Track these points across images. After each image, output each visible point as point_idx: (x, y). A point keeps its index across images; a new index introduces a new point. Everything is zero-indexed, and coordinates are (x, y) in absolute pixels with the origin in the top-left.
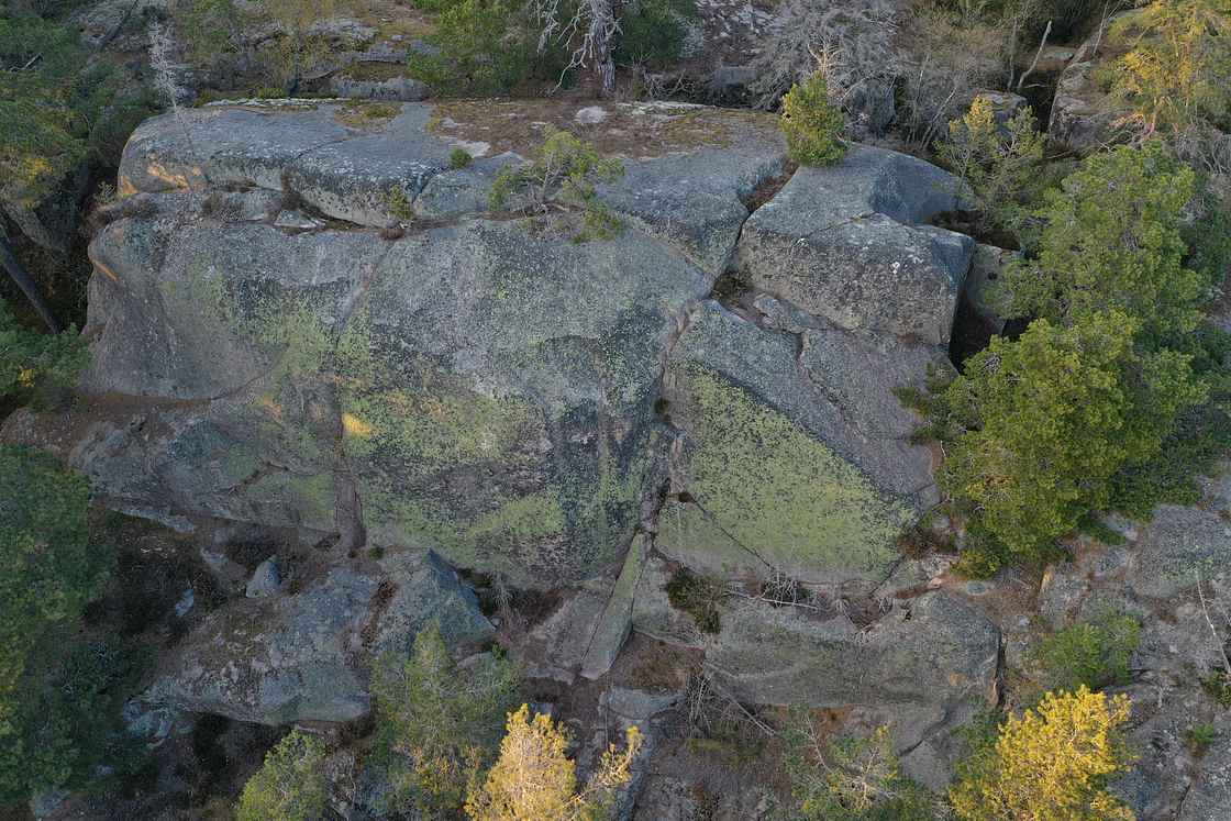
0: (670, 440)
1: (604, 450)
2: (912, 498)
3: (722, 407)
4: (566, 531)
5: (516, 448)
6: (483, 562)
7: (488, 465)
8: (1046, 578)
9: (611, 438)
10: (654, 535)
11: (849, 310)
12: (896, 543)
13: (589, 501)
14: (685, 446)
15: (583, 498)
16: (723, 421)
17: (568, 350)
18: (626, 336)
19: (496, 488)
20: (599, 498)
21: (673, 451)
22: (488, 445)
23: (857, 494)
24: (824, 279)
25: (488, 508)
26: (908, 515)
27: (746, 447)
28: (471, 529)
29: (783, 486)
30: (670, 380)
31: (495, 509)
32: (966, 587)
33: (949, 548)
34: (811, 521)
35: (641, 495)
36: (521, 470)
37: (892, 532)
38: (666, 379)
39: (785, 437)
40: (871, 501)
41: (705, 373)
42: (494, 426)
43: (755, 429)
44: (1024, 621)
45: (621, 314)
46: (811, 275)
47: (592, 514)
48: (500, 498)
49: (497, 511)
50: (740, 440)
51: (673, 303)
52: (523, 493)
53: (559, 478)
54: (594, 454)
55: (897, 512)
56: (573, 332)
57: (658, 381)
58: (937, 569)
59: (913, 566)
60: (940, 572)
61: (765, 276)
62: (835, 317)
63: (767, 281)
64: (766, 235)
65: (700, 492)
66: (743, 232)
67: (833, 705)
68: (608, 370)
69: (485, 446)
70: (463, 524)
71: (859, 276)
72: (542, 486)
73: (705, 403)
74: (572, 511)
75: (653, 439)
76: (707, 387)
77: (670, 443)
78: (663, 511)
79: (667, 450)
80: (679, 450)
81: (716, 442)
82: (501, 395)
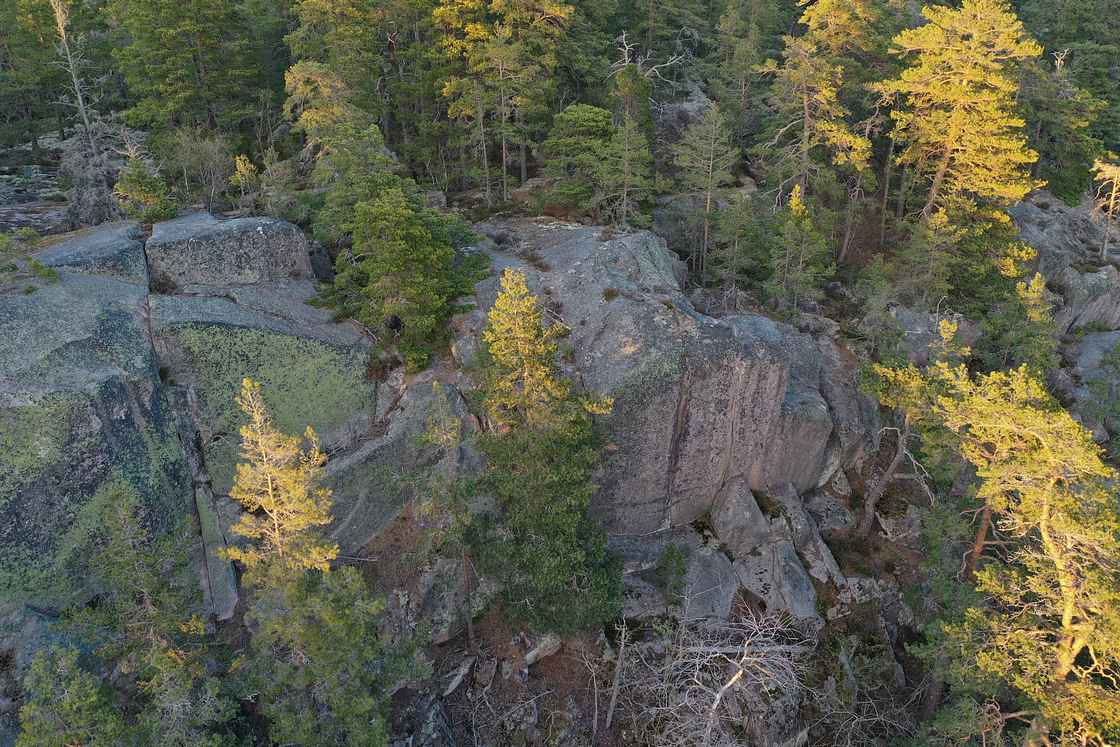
0: (184, 394)
1: (140, 421)
2: (358, 347)
3: (210, 346)
4: (143, 501)
5: (73, 439)
6: (80, 590)
7: (53, 470)
8: (453, 350)
9: (142, 406)
10: (209, 483)
11: (247, 271)
12: (368, 377)
13: (149, 472)
14: (197, 394)
15: (143, 471)
16: (214, 356)
17: (72, 353)
18: (113, 329)
19: (66, 499)
20: (155, 465)
21: (190, 403)
22: (45, 450)
23: (327, 357)
24: (220, 258)
25: (65, 526)
26: (362, 357)
27: (240, 368)
28: (57, 560)
29: (279, 381)
30: (161, 348)
31: (71, 523)
32: (419, 378)
33: (396, 363)
34: (311, 395)
35: (184, 452)
36: (83, 461)
37: (361, 372)
38: (157, 349)
39: (262, 343)
40: (338, 357)
41: (185, 327)
42: (44, 429)
43: (239, 350)
44: (460, 374)
45: (97, 318)
46: (211, 259)
47: (156, 480)
48: (73, 507)
49: (75, 524)
50: (233, 365)
51: (131, 303)
52: (91, 489)
53: (117, 458)
54: (134, 427)
55: (355, 357)
56: (68, 341)
57: (153, 352)
58: (398, 379)
59: (384, 387)
60: (401, 381)
61: (180, 274)
62: (241, 279)
63: (183, 278)
64: (165, 247)
65: (226, 424)
66: (148, 252)
67: (399, 513)
68: (112, 355)
69: (42, 454)
70: (48, 559)
71: (241, 246)
72: (106, 471)
73: (196, 349)
74: (140, 485)
75: (171, 399)
76: (191, 337)
77: (185, 397)
78: (207, 457)
79: (185, 404)
80: (195, 400)
81: (217, 377)
82: (39, 397)
